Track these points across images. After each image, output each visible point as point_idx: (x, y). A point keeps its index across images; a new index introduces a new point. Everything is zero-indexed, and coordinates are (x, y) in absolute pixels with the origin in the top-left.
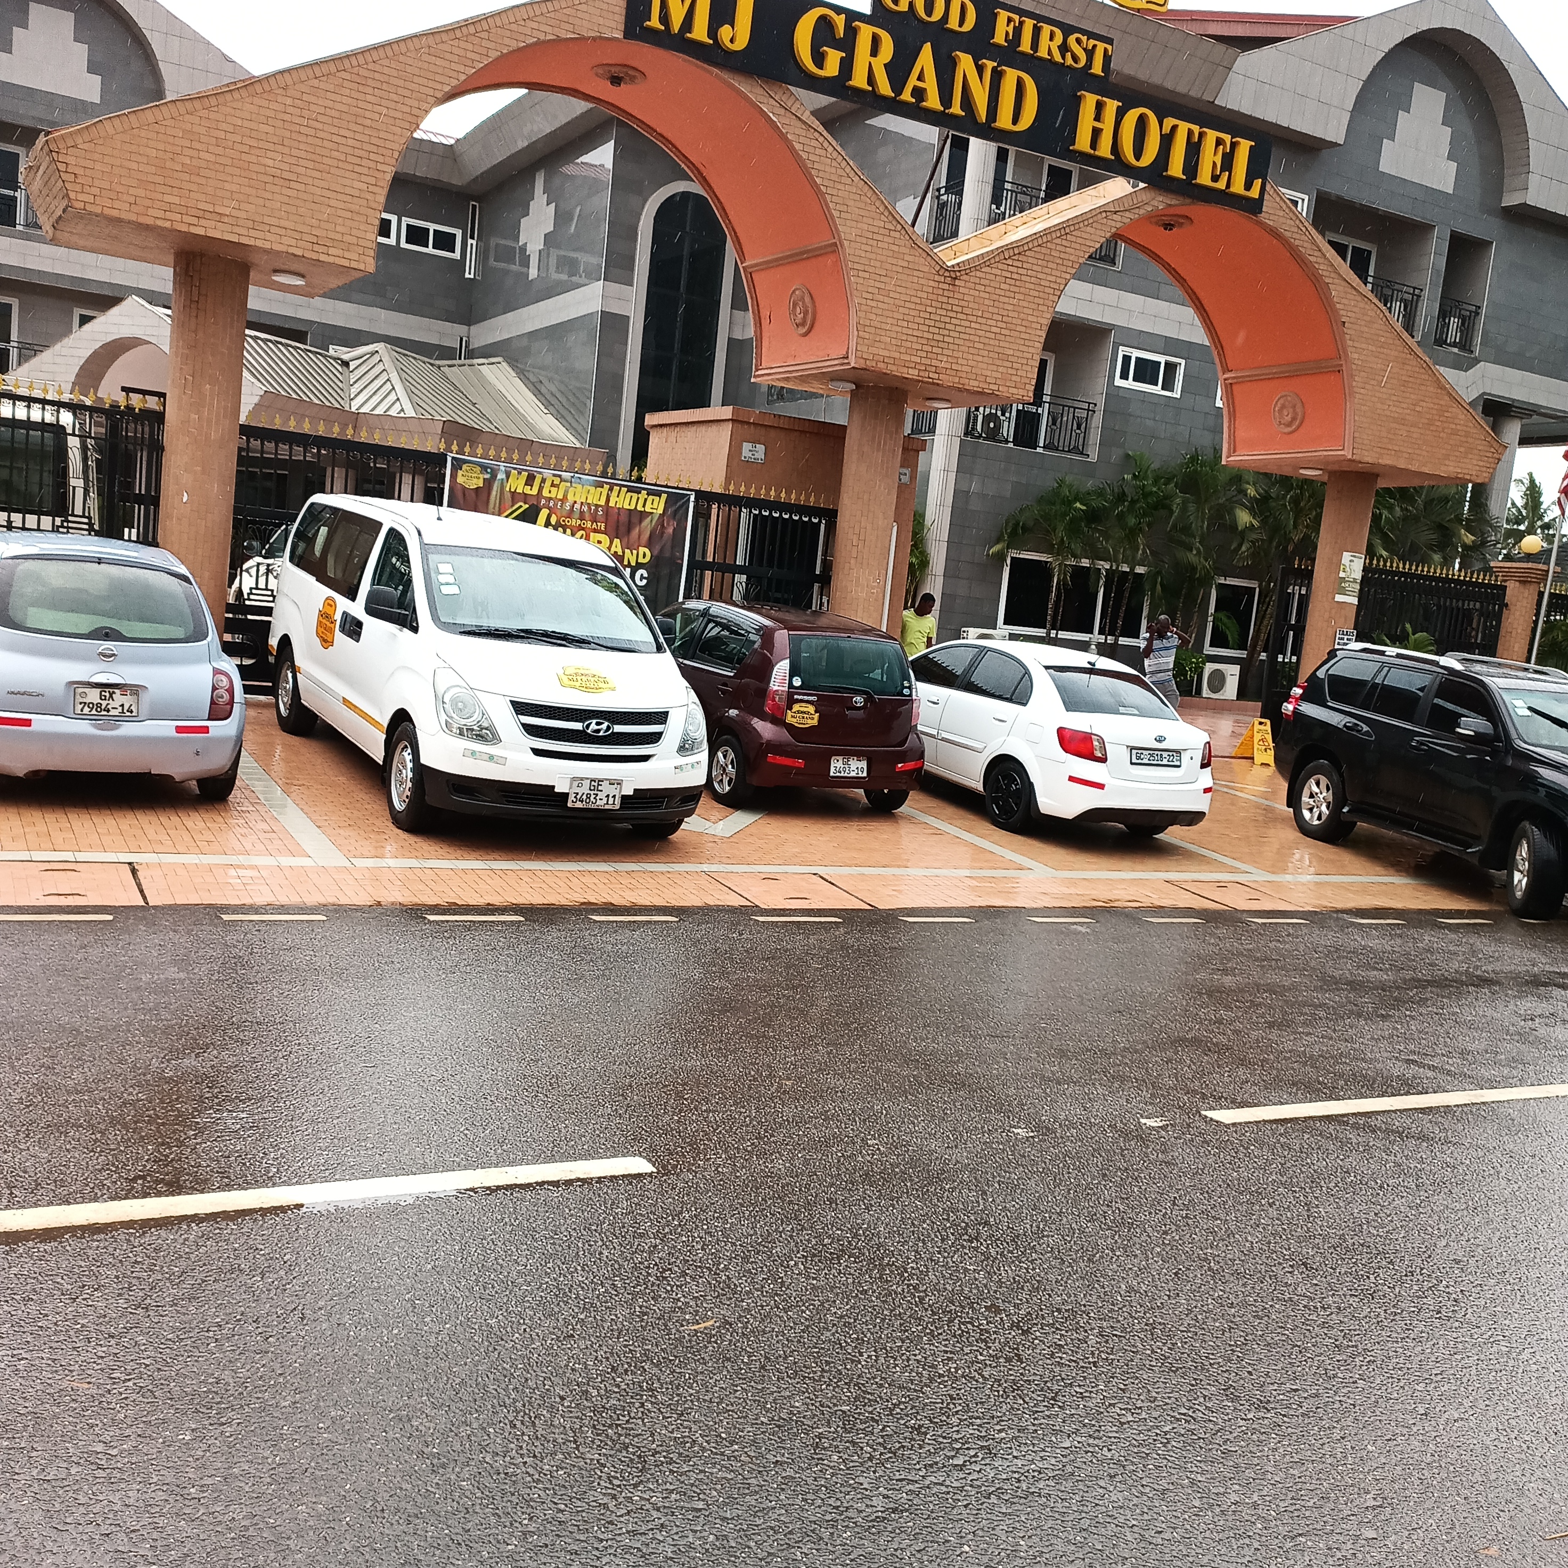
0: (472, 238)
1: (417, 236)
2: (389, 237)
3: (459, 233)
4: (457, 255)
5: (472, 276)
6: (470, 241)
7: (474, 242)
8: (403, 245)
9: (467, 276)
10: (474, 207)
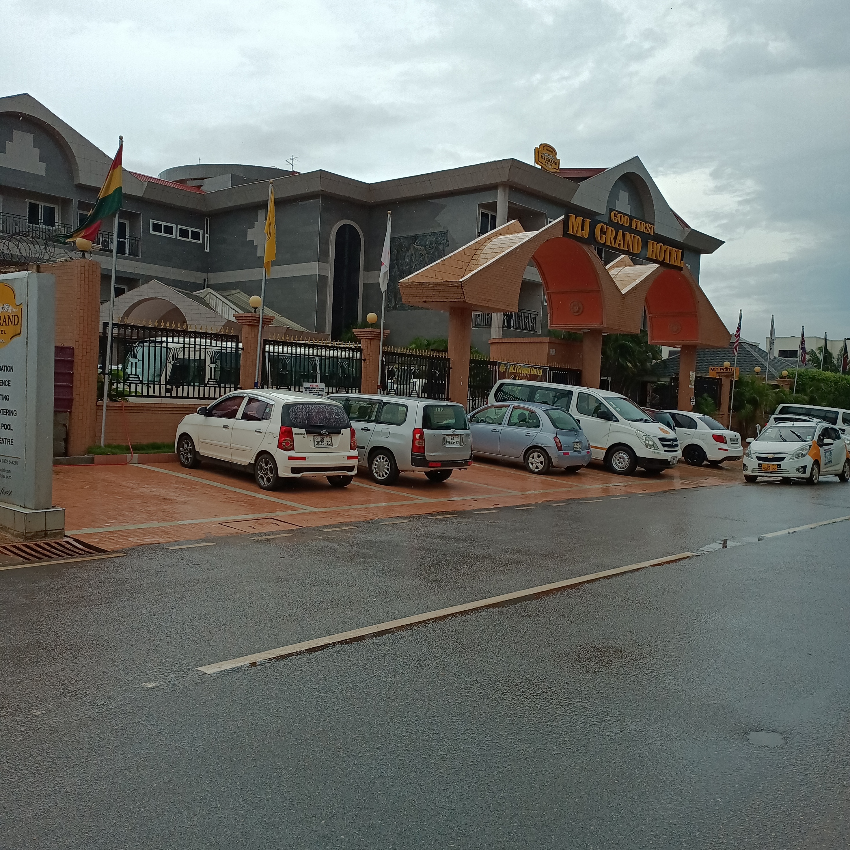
0: (207, 233)
1: (184, 233)
2: (172, 235)
3: (201, 232)
4: (201, 241)
5: (208, 251)
6: (206, 235)
7: (208, 236)
8: (179, 238)
9: (206, 250)
10: (207, 219)
